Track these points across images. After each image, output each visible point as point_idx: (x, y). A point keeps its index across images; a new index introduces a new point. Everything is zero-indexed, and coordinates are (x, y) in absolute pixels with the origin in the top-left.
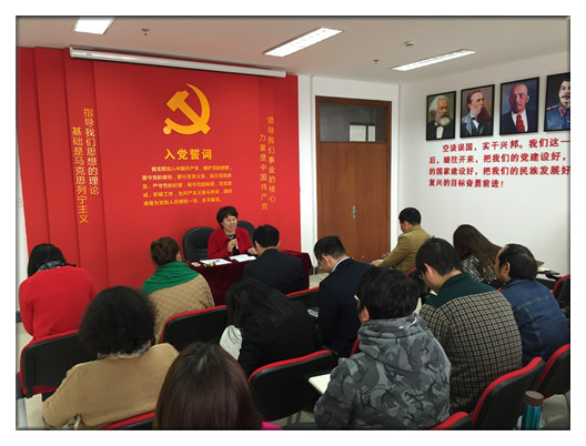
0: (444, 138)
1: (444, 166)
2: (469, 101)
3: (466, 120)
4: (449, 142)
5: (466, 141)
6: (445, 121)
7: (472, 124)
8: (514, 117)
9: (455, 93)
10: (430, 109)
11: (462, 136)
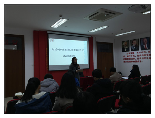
0: (127, 51)
1: (127, 58)
2: (133, 43)
3: (132, 47)
6: (127, 47)
7: (134, 48)
8: (144, 46)
9: (129, 41)
10: (123, 45)
11: (131, 51)
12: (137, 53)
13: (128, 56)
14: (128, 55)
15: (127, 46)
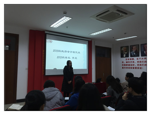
0: (126, 57)
3: (132, 53)
5: (132, 58)
6: (126, 53)
8: (145, 52)
9: (128, 46)
10: (122, 50)
11: (131, 56)
12: (137, 59)
13: (127, 62)
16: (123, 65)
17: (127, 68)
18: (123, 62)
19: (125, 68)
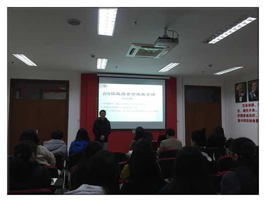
0: (243, 101)
1: (243, 113)
2: (251, 86)
3: (251, 94)
4: (245, 103)
5: (251, 103)
6: (242, 94)
9: (246, 82)
10: (236, 89)
11: (249, 101)
13: (244, 111)
14: (244, 108)
15: (242, 92)
16: (239, 115)
17: (245, 120)
18: (239, 111)
19: (242, 120)
